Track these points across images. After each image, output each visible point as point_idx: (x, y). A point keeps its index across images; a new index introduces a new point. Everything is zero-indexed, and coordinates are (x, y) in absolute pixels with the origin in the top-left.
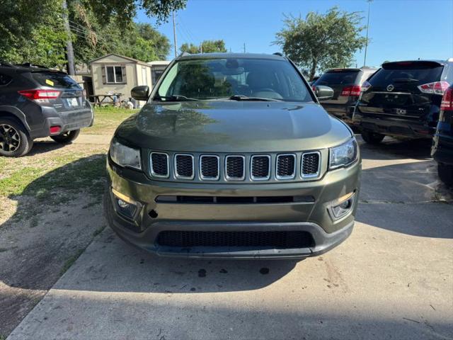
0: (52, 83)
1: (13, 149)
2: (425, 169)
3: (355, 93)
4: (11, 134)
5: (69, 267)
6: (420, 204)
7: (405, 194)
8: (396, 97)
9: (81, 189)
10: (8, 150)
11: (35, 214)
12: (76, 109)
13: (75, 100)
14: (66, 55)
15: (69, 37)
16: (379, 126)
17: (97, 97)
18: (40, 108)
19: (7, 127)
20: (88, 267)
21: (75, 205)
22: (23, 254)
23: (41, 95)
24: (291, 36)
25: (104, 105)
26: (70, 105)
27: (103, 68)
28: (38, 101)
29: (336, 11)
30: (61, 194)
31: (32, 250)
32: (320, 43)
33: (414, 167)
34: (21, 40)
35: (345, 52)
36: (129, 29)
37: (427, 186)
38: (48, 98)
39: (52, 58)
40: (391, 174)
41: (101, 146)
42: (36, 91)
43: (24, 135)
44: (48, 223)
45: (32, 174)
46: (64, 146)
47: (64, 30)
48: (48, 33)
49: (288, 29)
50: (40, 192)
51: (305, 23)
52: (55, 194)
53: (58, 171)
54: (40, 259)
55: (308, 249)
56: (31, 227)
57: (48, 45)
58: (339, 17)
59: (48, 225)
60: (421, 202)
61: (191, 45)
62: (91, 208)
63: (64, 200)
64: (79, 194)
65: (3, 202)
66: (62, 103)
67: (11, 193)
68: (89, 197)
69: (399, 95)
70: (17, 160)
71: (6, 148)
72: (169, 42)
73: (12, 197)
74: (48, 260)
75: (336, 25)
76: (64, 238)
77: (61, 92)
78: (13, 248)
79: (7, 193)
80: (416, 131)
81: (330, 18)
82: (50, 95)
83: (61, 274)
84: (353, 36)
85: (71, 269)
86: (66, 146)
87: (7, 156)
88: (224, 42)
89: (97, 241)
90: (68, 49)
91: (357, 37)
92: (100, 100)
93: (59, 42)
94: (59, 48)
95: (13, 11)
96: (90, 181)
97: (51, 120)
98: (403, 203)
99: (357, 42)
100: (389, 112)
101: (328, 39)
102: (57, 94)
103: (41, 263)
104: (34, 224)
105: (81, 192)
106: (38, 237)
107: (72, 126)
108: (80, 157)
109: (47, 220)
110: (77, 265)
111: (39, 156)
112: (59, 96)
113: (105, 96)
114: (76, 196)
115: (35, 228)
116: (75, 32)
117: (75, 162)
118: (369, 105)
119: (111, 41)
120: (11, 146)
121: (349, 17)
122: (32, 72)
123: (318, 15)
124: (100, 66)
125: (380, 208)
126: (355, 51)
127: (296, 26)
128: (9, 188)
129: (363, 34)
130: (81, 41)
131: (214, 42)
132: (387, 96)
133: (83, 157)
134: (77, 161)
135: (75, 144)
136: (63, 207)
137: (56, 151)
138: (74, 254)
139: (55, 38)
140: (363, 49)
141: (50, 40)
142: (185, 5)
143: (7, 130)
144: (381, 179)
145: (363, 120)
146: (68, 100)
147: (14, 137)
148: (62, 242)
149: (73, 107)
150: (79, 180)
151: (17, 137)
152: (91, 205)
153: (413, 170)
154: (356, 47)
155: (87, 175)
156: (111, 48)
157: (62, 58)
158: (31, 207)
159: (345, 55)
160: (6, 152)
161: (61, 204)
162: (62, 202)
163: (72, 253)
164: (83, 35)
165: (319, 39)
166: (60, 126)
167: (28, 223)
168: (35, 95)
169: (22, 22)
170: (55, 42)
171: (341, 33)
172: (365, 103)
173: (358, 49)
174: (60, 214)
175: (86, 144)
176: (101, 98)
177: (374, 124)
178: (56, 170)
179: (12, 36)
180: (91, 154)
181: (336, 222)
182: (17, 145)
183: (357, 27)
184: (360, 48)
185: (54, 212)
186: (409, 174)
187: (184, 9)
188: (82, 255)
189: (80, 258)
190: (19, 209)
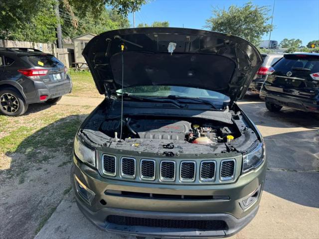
0: (42, 64)
1: (14, 111)
2: (313, 138)
3: (262, 72)
4: (13, 100)
5: (43, 226)
6: (309, 173)
7: (298, 162)
8: (293, 81)
9: (59, 148)
10: (10, 112)
11: (23, 172)
12: (59, 82)
13: (59, 75)
14: (56, 34)
15: (59, 22)
16: (279, 101)
17: (77, 64)
18: (33, 82)
19: (10, 95)
20: (57, 226)
21: (53, 164)
22: (11, 211)
23: (34, 73)
24: (217, 23)
25: (82, 70)
26: (55, 79)
27: (82, 43)
28: (32, 77)
29: (250, 5)
30: (44, 152)
31: (18, 207)
32: (238, 28)
33: (304, 135)
34: (25, 25)
35: (256, 35)
36: (100, 19)
37: (314, 155)
38: (39, 75)
39: (46, 36)
40: (287, 142)
41: (77, 107)
42: (31, 70)
43: (21, 101)
44: (31, 180)
45: (25, 133)
46: (50, 106)
47: (55, 16)
48: (44, 18)
49: (215, 17)
50: (29, 150)
51: (228, 13)
52: (40, 153)
53: (43, 130)
54: (23, 216)
55: (223, 231)
56: (19, 184)
57: (43, 27)
58: (252, 9)
59: (32, 182)
60: (310, 171)
61: (145, 25)
62: (64, 166)
63: (46, 158)
64: (57, 153)
65: (2, 158)
66: (48, 78)
67: (8, 150)
68: (63, 156)
69: (295, 80)
70: (16, 119)
71: (9, 110)
72: (129, 23)
73: (8, 154)
74: (28, 217)
75: (250, 15)
76: (42, 195)
77: (49, 70)
78: (4, 204)
79: (6, 150)
80: (307, 107)
81: (246, 10)
82: (41, 73)
83: (36, 233)
84: (262, 23)
85: (44, 228)
86: (52, 106)
87: (10, 116)
88: (169, 22)
89: (66, 200)
90: (58, 30)
91: (265, 24)
92: (80, 66)
93: (51, 25)
94: (51, 29)
95: (19, 4)
96: (66, 141)
97: (40, 91)
98: (296, 171)
99: (264, 28)
100: (287, 91)
101: (244, 25)
102: (45, 72)
103: (22, 220)
104: (22, 182)
105: (59, 150)
106: (24, 194)
107: (56, 94)
108: (60, 117)
109: (32, 178)
110: (49, 224)
111: (32, 116)
112: (47, 73)
113: (83, 64)
114: (54, 154)
115: (22, 185)
116: (63, 17)
117: (56, 122)
118: (272, 85)
119: (89, 23)
120: (12, 109)
121: (259, 10)
122: (28, 56)
123: (238, 7)
124: (80, 42)
125: (279, 176)
126: (263, 34)
127: (221, 15)
128: (7, 146)
129: (269, 22)
130: (68, 23)
131: (161, 23)
132: (286, 80)
133: (64, 117)
134: (58, 121)
135: (59, 104)
136: (45, 165)
137: (44, 111)
138: (48, 213)
139: (49, 22)
140: (269, 33)
141: (45, 24)
142: (140, 9)
143: (9, 97)
144: (279, 147)
145: (267, 96)
146: (54, 75)
147: (14, 103)
148: (40, 200)
149: (58, 80)
150: (58, 140)
151: (16, 102)
152: (65, 164)
153: (304, 139)
154: (264, 31)
155: (64, 135)
156: (89, 28)
157: (53, 36)
158: (22, 164)
159: (255, 37)
160: (9, 113)
161: (43, 162)
162: (44, 160)
163: (47, 211)
164: (69, 19)
165: (237, 25)
166: (47, 95)
167: (18, 179)
168: (30, 73)
169: (25, 12)
170: (49, 25)
171: (254, 21)
172: (269, 83)
173: (265, 33)
174: (41, 172)
175: (66, 105)
176: (80, 65)
177: (276, 100)
178: (42, 129)
179: (18, 23)
180: (68, 115)
181: (245, 210)
182: (16, 108)
183: (265, 17)
184: (267, 33)
185: (38, 169)
186: (301, 143)
187: (139, 11)
188: (53, 214)
189: (52, 217)
190: (12, 166)
